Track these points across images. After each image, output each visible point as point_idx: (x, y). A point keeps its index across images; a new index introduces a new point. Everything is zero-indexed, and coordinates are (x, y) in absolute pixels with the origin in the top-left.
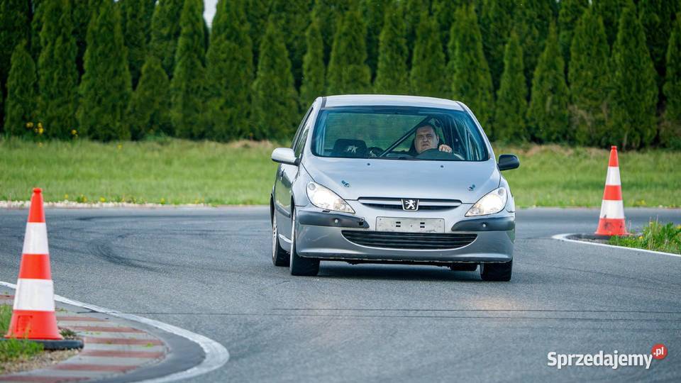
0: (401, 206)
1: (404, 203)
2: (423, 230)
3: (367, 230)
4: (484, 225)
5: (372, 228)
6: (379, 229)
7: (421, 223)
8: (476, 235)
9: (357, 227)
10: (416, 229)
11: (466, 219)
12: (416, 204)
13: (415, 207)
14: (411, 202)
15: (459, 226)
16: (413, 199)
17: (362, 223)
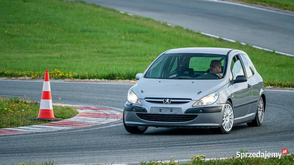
0: (163, 102)
1: (164, 100)
2: (172, 113)
3: (146, 113)
4: (201, 111)
5: (149, 112)
6: (152, 113)
7: (171, 110)
8: (197, 115)
9: (142, 112)
10: (168, 112)
11: (192, 107)
12: (170, 101)
13: (169, 102)
14: (168, 100)
15: (188, 111)
16: (169, 99)
17: (144, 110)
